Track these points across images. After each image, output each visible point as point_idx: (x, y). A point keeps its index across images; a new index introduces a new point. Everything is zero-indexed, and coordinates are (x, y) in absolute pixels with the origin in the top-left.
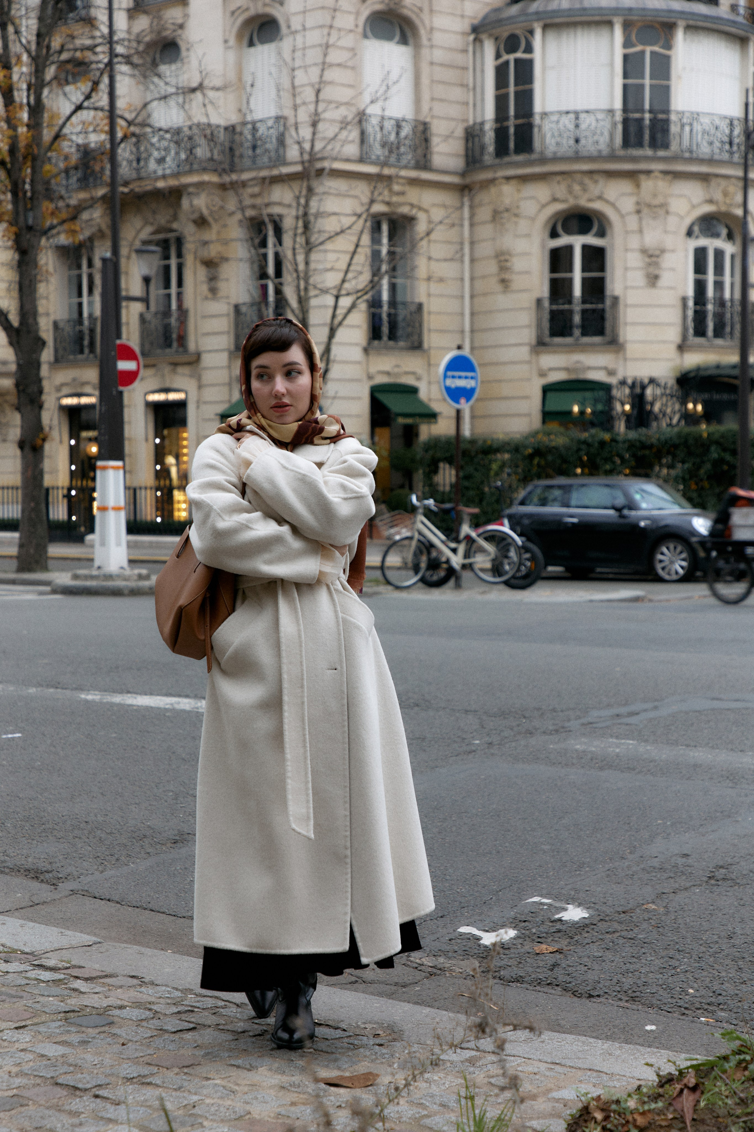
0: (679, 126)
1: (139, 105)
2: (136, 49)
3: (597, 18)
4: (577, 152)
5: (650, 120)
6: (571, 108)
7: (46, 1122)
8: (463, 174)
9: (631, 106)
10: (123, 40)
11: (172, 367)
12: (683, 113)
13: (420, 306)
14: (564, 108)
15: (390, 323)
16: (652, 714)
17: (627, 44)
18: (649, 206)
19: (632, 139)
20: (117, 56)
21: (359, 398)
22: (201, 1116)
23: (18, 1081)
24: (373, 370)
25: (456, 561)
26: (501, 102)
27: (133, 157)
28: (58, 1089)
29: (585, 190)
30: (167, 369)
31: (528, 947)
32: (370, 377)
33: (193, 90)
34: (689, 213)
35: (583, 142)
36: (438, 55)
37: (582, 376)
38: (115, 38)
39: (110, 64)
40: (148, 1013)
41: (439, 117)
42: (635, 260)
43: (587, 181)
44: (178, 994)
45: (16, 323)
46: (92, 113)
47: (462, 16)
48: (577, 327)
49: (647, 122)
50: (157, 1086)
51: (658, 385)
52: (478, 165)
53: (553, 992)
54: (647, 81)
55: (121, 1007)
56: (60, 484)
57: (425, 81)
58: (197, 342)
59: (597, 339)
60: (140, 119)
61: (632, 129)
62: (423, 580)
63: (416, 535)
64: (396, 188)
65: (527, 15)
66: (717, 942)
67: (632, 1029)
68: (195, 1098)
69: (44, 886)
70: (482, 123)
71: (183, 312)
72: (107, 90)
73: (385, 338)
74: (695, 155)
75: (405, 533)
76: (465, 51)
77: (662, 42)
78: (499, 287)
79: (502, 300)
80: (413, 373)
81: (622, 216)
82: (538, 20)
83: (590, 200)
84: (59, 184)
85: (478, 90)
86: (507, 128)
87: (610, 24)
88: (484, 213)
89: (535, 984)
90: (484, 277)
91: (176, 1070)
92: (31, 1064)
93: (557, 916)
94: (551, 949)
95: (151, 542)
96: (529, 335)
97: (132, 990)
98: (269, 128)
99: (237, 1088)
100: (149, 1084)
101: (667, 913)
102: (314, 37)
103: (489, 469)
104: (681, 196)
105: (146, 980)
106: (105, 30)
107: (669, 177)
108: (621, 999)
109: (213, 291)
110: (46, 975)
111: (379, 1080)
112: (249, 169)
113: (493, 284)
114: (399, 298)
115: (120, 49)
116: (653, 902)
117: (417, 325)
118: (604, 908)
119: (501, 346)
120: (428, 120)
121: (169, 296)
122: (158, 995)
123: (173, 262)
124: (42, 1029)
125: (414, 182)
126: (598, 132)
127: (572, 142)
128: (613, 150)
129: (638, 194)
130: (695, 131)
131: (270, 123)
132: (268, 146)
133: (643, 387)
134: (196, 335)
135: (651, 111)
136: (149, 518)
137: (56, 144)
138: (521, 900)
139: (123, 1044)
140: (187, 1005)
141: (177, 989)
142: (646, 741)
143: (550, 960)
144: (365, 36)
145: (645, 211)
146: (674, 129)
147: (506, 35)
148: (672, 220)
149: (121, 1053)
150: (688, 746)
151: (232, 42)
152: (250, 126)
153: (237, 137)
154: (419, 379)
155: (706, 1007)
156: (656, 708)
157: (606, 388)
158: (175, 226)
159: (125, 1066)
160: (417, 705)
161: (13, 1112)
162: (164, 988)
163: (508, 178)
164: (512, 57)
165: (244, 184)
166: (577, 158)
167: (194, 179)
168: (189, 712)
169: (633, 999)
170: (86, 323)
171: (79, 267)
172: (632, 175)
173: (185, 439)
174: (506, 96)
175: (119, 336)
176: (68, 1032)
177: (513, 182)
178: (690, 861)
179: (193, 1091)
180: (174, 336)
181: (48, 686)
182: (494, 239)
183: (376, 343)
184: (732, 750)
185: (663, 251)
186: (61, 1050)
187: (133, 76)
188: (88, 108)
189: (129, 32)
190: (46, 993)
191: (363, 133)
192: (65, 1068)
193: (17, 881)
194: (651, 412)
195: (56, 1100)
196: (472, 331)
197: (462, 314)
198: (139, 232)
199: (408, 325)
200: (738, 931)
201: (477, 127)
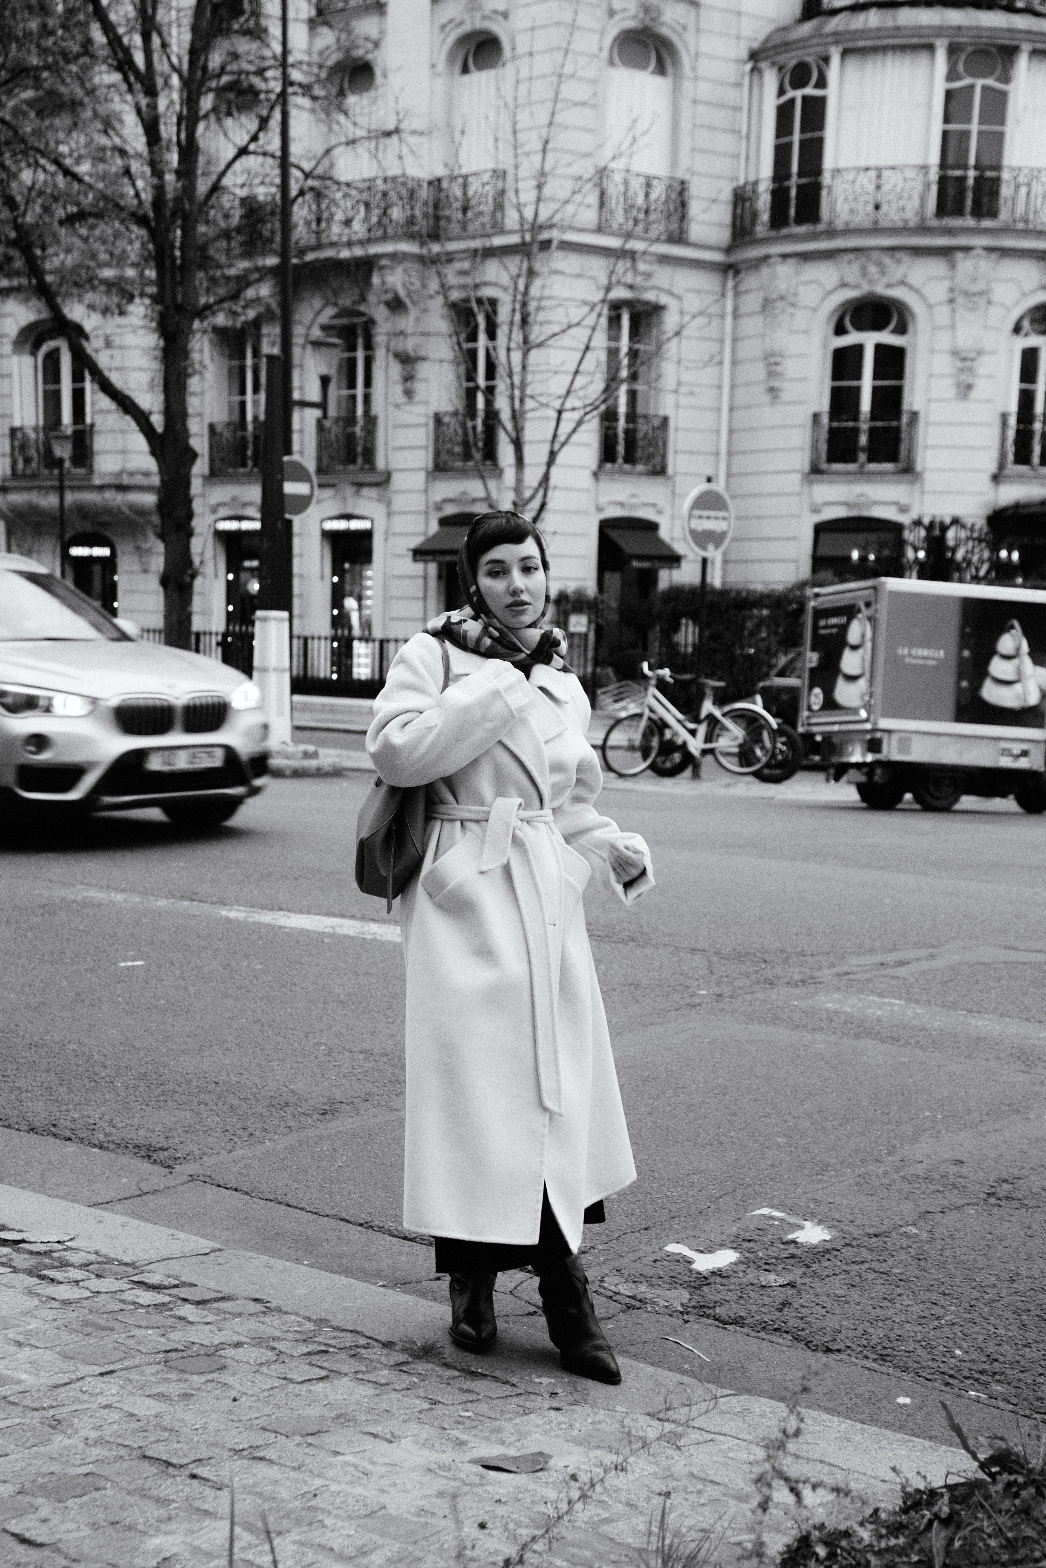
0: (1013, 186)
1: (320, 151)
2: (317, 75)
3: (915, 41)
4: (876, 222)
5: (976, 179)
6: (871, 163)
7: (125, 1514)
8: (728, 250)
9: (951, 160)
10: (301, 63)
11: (354, 488)
12: (1020, 169)
13: (665, 420)
14: (863, 164)
15: (626, 440)
16: (926, 965)
17: (952, 76)
18: (966, 294)
19: (950, 205)
20: (292, 84)
21: (584, 535)
22: (324, 1511)
23: (96, 1452)
24: (603, 500)
25: (695, 745)
26: (782, 154)
27: (312, 217)
28: (146, 1464)
29: (883, 273)
30: (349, 491)
31: (752, 1275)
32: (599, 509)
33: (388, 134)
34: (1018, 303)
35: (884, 208)
36: (704, 90)
37: (866, 513)
38: (290, 60)
39: (283, 96)
40: (270, 1353)
41: (700, 174)
42: (943, 364)
43: (887, 260)
44: (310, 1326)
45: (160, 429)
46: (260, 159)
47: (738, 38)
48: (863, 450)
49: (971, 182)
50: (271, 1462)
51: (963, 526)
52: (747, 238)
53: (781, 1340)
54: (974, 127)
55: (238, 1345)
56: (214, 630)
57: (685, 125)
58: (386, 457)
59: (888, 466)
60: (320, 170)
61: (951, 191)
62: (653, 767)
63: (647, 713)
64: (642, 266)
65: (821, 35)
66: (994, 1286)
67: (879, 1401)
68: (318, 1482)
69: (156, 1168)
70: (756, 183)
71: (371, 421)
72: (278, 130)
73: (620, 460)
74: (1031, 226)
75: (633, 708)
76: (739, 85)
77: (998, 72)
78: (766, 398)
79: (770, 415)
80: (654, 505)
81: (930, 307)
82: (836, 43)
83: (889, 286)
84: (218, 251)
85: (753, 139)
86: (788, 189)
87: (930, 48)
88: (751, 302)
89: (759, 1328)
90: (747, 385)
91: (298, 1439)
92: (115, 1426)
93: (790, 1237)
94: (781, 1281)
95: (324, 705)
96: (801, 460)
97: (253, 1319)
98: (484, 185)
99: (371, 1467)
100: (261, 1459)
101: (932, 1240)
102: (543, 64)
103: (742, 627)
104: (1007, 280)
105: (272, 1305)
106: (278, 49)
107: (994, 256)
108: (866, 1357)
109: (409, 393)
110: (147, 1297)
111: (552, 1462)
112: (459, 238)
113: (760, 394)
114: (640, 410)
115: (295, 75)
116: (914, 1225)
117: (660, 444)
118: (850, 1228)
119: (766, 473)
120: (687, 177)
121: (353, 398)
122: (284, 1328)
123: (360, 355)
124: (134, 1376)
125: (664, 259)
126: (905, 195)
127: (870, 208)
128: (923, 219)
129: (952, 278)
130: (1033, 195)
131: (486, 177)
132: (482, 208)
133: (944, 528)
134: (386, 449)
135: (976, 167)
136: (322, 675)
137: (214, 199)
138: (746, 1211)
139: (235, 1400)
140: (320, 1343)
141: (309, 1319)
142: (917, 1002)
143: (780, 1295)
144: (611, 63)
145: (960, 300)
146: (1005, 191)
147: (794, 62)
148: (995, 312)
149: (230, 1412)
150: (970, 1011)
151: (441, 67)
152: (460, 180)
153: (443, 195)
154: (660, 512)
155: (977, 1376)
156: (932, 956)
157: (896, 528)
158: (362, 308)
159: (234, 1432)
160: (633, 940)
161: (85, 1498)
162: (293, 1317)
163: (785, 256)
164: (798, 94)
165: (450, 258)
166: (876, 230)
167: (388, 248)
168: (353, 938)
169: (883, 1358)
170: (250, 427)
171: (243, 357)
172: (945, 252)
173: (369, 578)
174: (789, 145)
175: (288, 451)
176: (167, 1380)
177: (791, 261)
178: (964, 1171)
179: (316, 1472)
180: (359, 449)
181: (182, 897)
182: (763, 336)
183: (609, 466)
184: (1027, 1020)
185: (980, 353)
186: (156, 1406)
187: (313, 111)
188: (254, 153)
189: (309, 52)
190: (144, 1323)
191: (602, 194)
192: (159, 1434)
193: (124, 1159)
194: (952, 560)
195: (141, 1481)
196: (730, 453)
197: (718, 432)
198: (319, 313)
199: (650, 444)
200: (1023, 1272)
201: (749, 188)
